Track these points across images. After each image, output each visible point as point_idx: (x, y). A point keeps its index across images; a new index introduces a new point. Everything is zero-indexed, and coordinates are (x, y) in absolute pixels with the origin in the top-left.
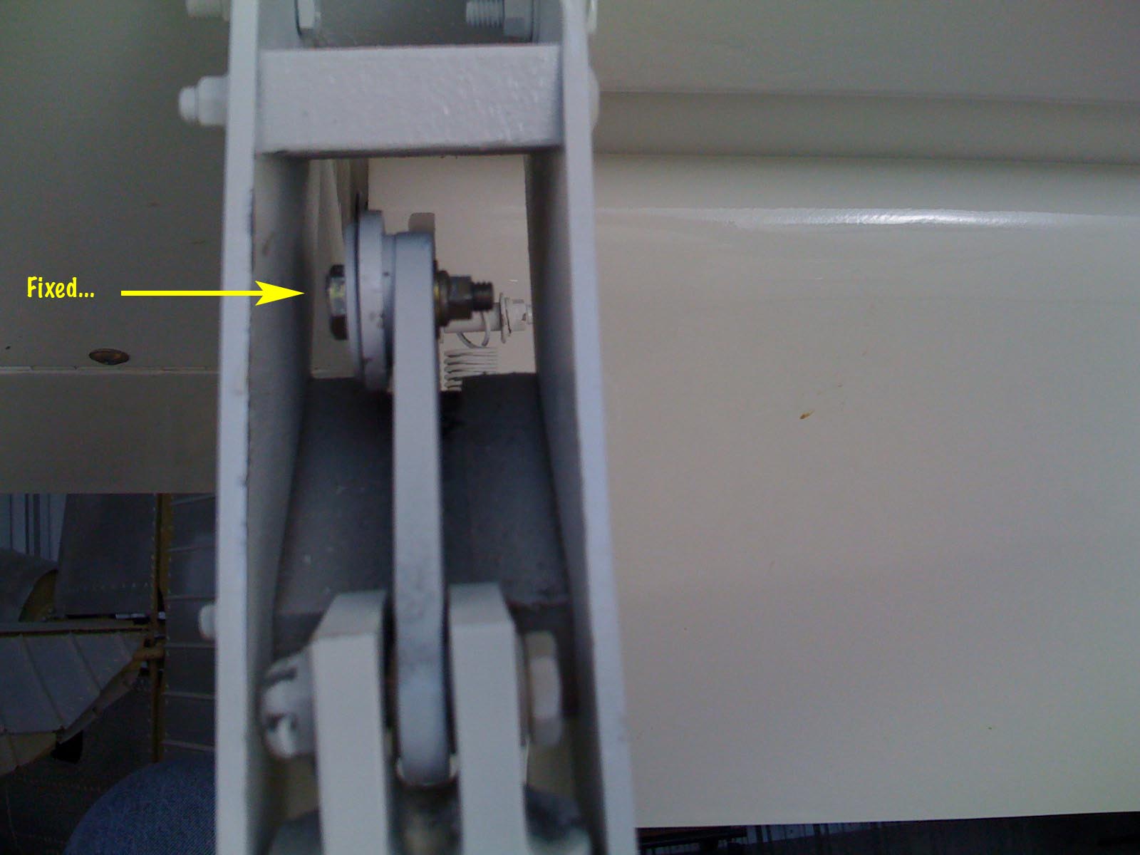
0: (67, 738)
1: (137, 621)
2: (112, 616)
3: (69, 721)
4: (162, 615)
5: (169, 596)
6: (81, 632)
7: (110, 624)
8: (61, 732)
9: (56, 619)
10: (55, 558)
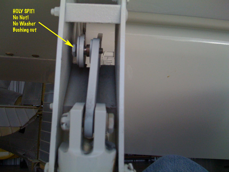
0: (22, 128)
1: (37, 107)
2: (33, 105)
3: (23, 125)
4: (42, 106)
5: (44, 102)
6: (26, 108)
7: (32, 107)
8: (21, 127)
9: (22, 105)
10: (22, 93)
